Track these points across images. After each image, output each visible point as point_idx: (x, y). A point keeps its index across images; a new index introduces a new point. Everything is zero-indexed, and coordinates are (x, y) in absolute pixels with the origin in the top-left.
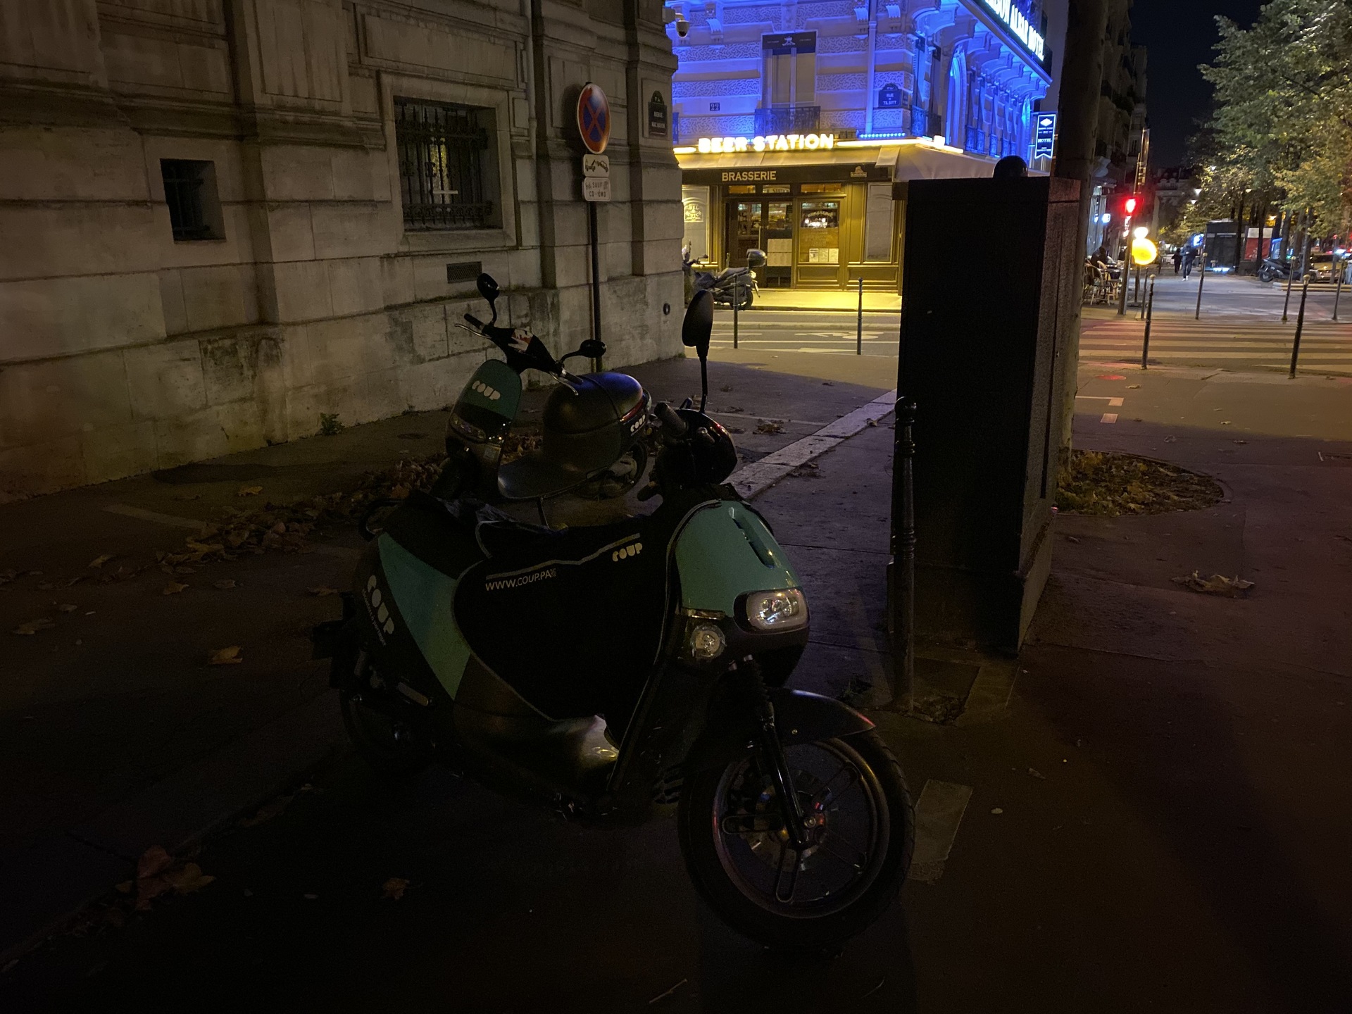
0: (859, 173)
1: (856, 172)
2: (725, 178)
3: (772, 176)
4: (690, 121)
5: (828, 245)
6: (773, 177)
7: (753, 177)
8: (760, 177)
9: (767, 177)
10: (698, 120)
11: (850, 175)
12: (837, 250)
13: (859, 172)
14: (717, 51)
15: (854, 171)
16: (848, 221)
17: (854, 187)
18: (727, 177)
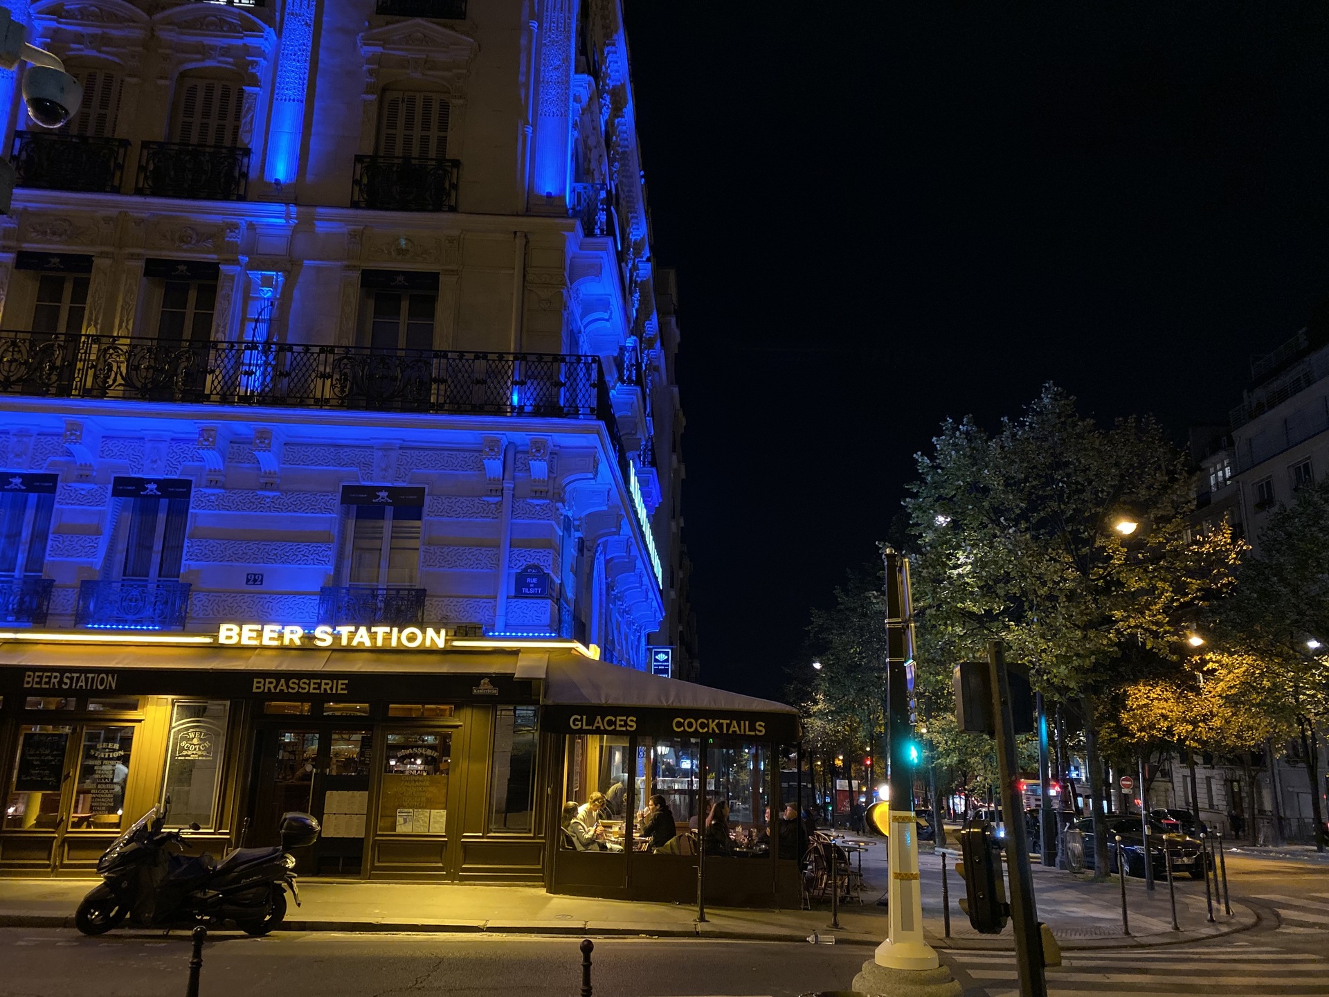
0: (485, 688)
1: (481, 687)
2: (258, 686)
3: (340, 687)
4: (210, 597)
5: (430, 804)
6: (342, 689)
7: (310, 687)
8: (319, 688)
9: (331, 689)
10: (224, 598)
11: (472, 690)
12: (444, 813)
13: (486, 686)
14: (268, 500)
15: (478, 685)
16: (464, 765)
17: (475, 711)
18: (261, 685)
